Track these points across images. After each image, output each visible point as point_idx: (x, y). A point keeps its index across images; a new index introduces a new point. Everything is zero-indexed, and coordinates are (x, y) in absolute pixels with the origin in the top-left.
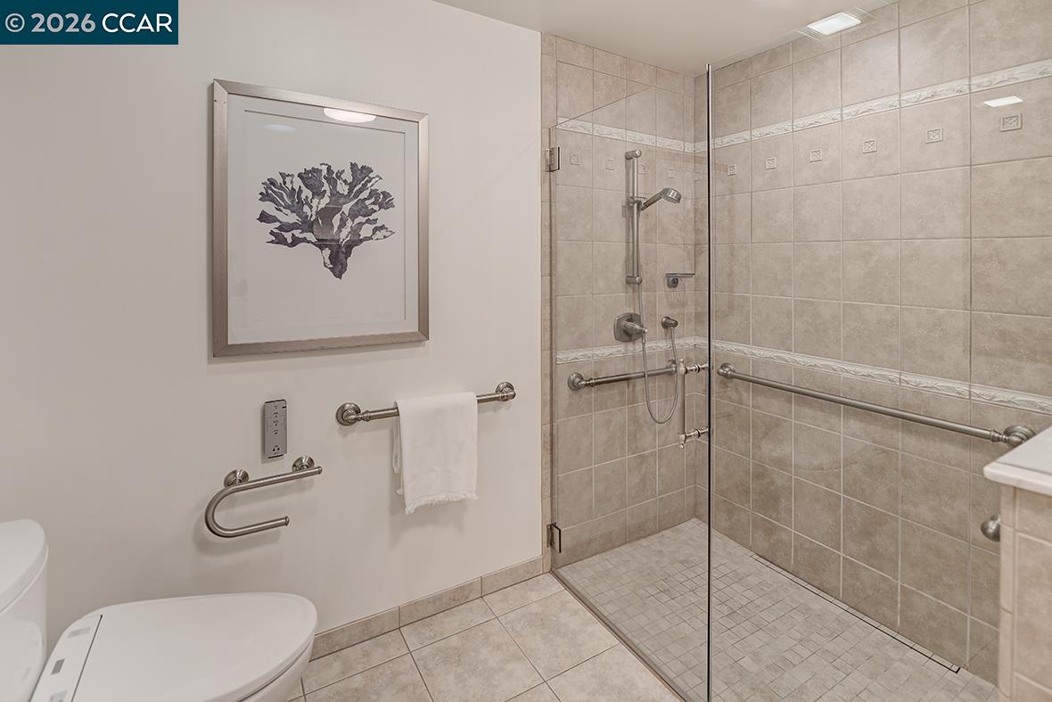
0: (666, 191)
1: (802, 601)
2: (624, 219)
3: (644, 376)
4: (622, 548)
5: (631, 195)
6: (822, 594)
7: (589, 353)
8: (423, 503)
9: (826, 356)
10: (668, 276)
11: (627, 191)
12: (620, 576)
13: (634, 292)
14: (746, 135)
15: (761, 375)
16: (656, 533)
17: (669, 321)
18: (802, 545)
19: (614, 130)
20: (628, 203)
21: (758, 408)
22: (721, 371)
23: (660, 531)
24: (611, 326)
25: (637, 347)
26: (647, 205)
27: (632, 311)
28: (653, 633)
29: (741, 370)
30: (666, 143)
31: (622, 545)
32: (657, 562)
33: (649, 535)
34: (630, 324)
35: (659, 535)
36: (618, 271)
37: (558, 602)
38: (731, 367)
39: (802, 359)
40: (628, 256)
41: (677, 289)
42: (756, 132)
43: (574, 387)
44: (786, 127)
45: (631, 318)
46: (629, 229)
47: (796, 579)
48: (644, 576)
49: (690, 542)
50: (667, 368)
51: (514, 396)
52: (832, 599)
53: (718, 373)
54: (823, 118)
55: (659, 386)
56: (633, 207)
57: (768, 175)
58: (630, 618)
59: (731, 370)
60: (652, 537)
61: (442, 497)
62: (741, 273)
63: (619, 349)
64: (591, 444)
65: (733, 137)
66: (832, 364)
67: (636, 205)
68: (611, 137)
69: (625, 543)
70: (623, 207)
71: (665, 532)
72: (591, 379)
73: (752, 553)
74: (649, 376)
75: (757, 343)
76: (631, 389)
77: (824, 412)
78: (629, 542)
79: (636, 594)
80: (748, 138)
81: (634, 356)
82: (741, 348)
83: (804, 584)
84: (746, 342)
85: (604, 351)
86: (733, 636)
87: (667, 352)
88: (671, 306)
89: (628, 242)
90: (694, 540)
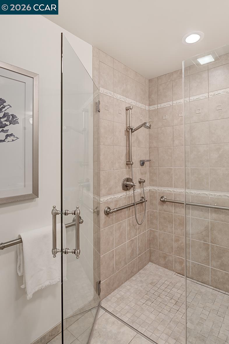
0: (145, 123)
1: (198, 290)
2: (125, 136)
3: (134, 205)
4: (126, 283)
5: (128, 126)
6: (203, 284)
7: (113, 197)
8: (36, 290)
9: (203, 189)
10: (141, 161)
11: (127, 124)
12: (128, 297)
13: (129, 168)
14: (171, 103)
15: (178, 199)
16: (137, 272)
17: (141, 180)
18: (194, 266)
19: (122, 97)
20: (127, 129)
21: (176, 213)
22: (162, 199)
23: (139, 271)
24: (121, 184)
25: (130, 192)
26: (135, 130)
27: (128, 177)
28: (150, 323)
29: (169, 198)
30: (140, 105)
31: (125, 281)
32: (141, 286)
33: (135, 274)
34: (128, 183)
35: (138, 273)
36: (123, 160)
37: (104, 320)
38: (165, 197)
39: (194, 192)
40: (127, 152)
41: (144, 167)
42: (175, 102)
43: (107, 213)
44: (187, 100)
45: (128, 180)
46: (127, 141)
47: (193, 280)
48: (137, 295)
49: (151, 273)
50: (141, 200)
51: (82, 222)
52: (207, 286)
53: (160, 200)
54: (201, 96)
55: (138, 208)
56: (129, 131)
57: (179, 119)
58: (138, 318)
59: (165, 199)
60: (136, 275)
61: (47, 283)
62: (169, 159)
63: (124, 194)
64: (113, 239)
65: (165, 104)
66: (206, 192)
67: (130, 130)
68: (120, 99)
69: (126, 280)
70: (125, 131)
71: (140, 271)
72: (114, 209)
73: (175, 273)
74: (136, 204)
75: (176, 187)
76: (128, 211)
77: (203, 211)
78: (128, 280)
79: (137, 305)
80: (171, 104)
81: (129, 197)
82: (169, 189)
83: (196, 282)
84: (171, 186)
85: (119, 196)
86: (180, 313)
87: (140, 194)
88: (142, 174)
89: (127, 147)
90: (152, 272)
